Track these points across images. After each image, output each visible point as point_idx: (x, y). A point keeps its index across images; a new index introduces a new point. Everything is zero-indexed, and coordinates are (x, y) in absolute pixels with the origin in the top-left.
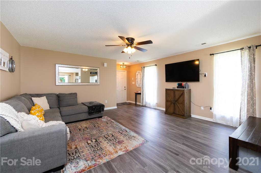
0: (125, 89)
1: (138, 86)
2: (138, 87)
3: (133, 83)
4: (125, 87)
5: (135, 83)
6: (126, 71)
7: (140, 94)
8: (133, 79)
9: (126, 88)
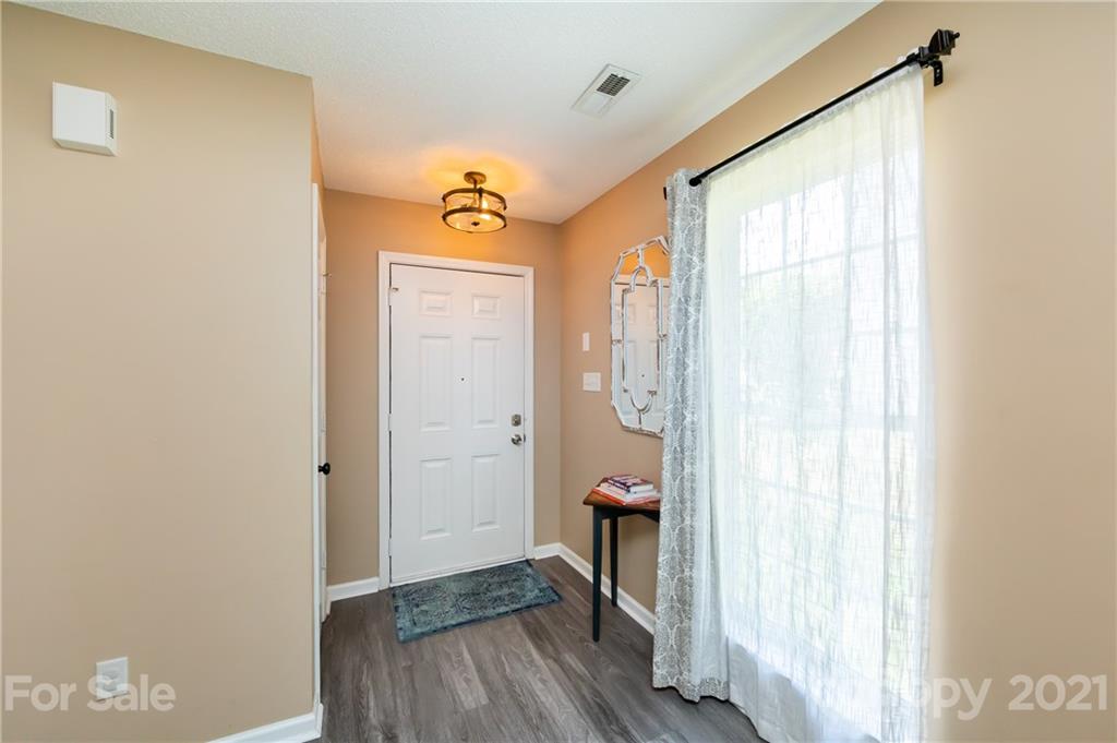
0: (516, 441)
1: (629, 420)
2: (634, 432)
3: (592, 381)
4: (517, 421)
5: (607, 381)
6: (529, 272)
7: (652, 513)
8: (586, 347)
9: (528, 428)
